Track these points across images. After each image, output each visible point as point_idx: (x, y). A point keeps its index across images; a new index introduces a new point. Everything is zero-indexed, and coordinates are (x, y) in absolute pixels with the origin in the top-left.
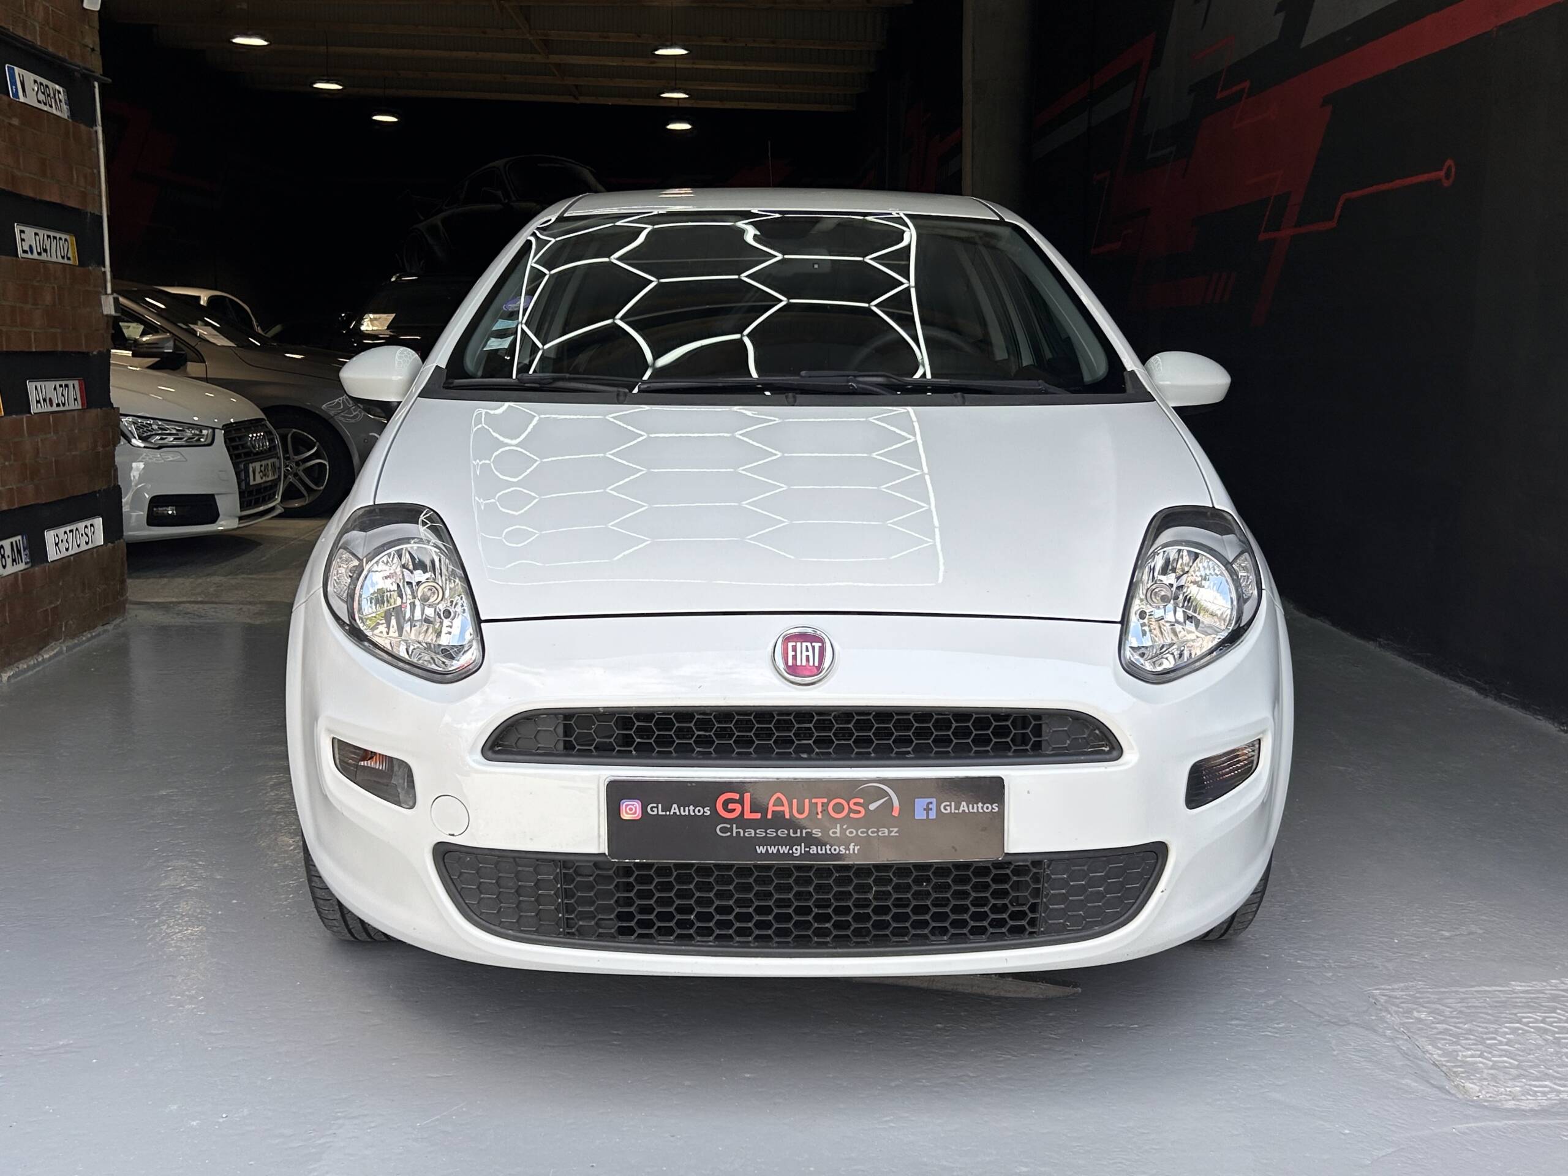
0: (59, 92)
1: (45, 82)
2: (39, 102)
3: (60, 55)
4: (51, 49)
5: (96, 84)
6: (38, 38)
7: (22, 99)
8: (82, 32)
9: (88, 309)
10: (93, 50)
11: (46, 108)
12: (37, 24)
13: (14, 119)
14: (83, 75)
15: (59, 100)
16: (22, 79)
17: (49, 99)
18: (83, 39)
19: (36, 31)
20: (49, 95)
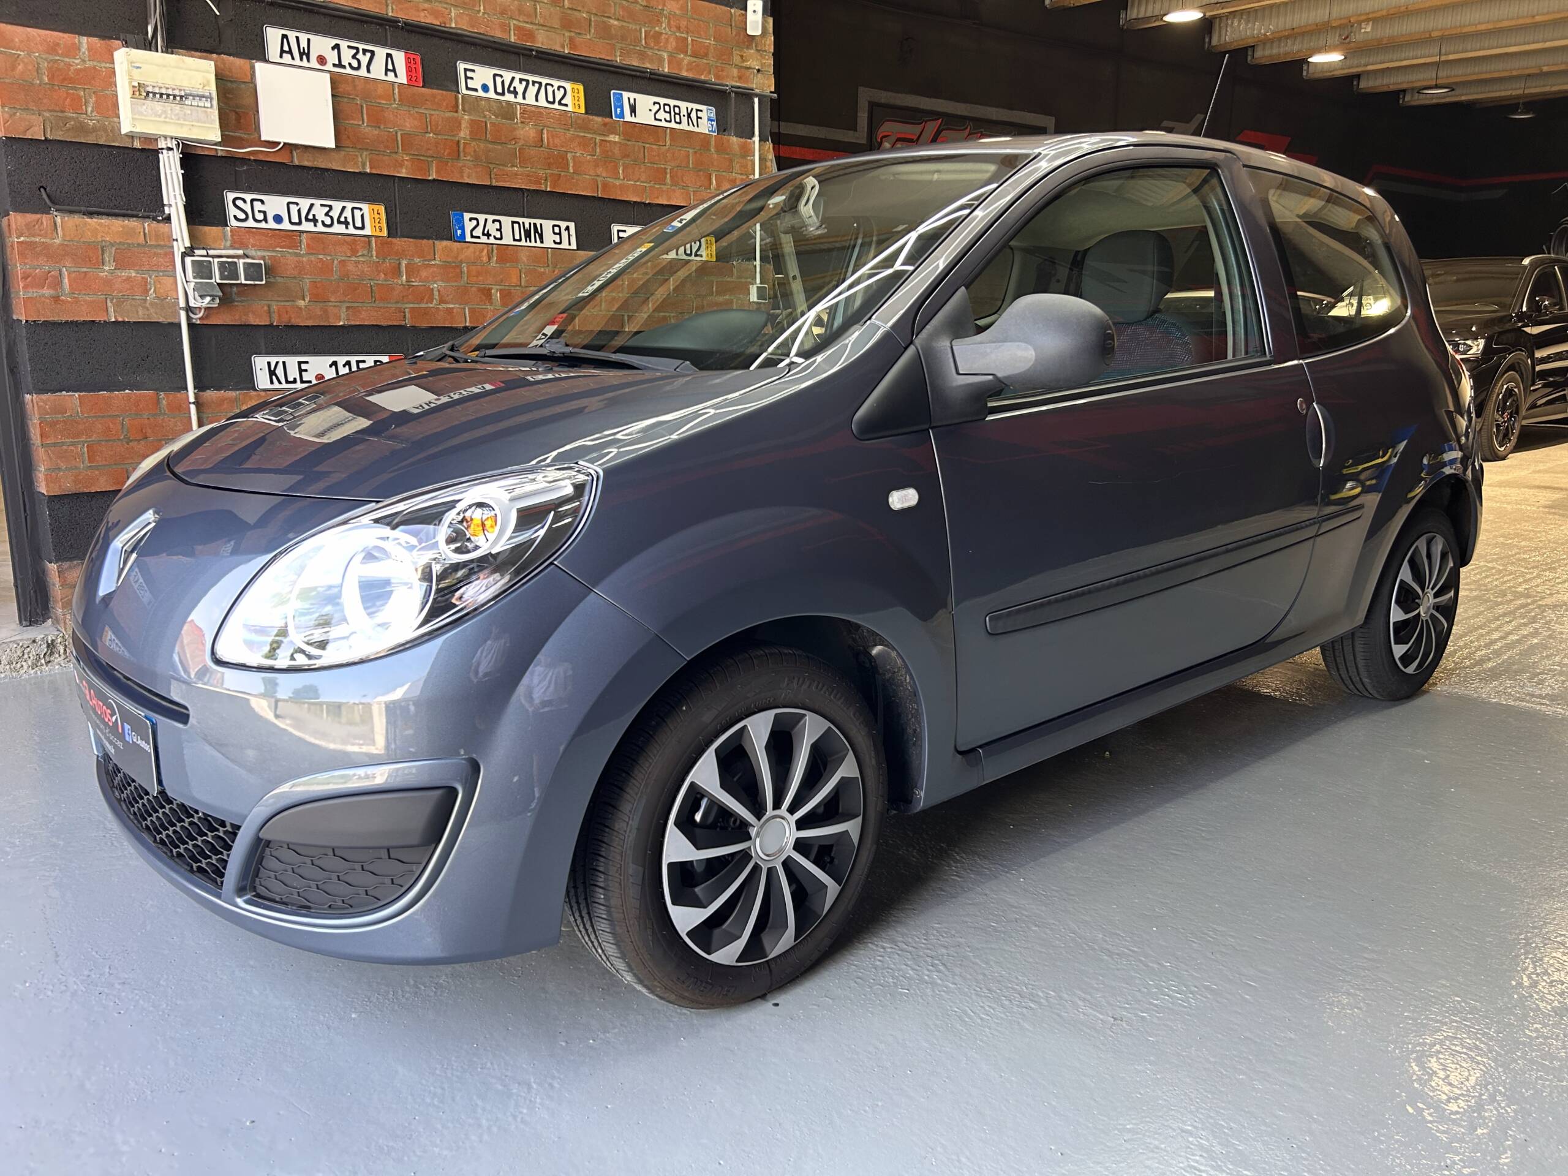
0: (697, 110)
1: (672, 102)
2: (656, 119)
3: (703, 77)
4: (685, 74)
5: (756, 100)
6: (666, 65)
7: (628, 117)
8: (742, 56)
9: (727, 297)
10: (759, 71)
11: (673, 125)
12: (665, 55)
13: (612, 136)
14: (736, 93)
15: (698, 118)
16: (632, 101)
17: (677, 117)
18: (744, 61)
19: (661, 60)
20: (679, 114)
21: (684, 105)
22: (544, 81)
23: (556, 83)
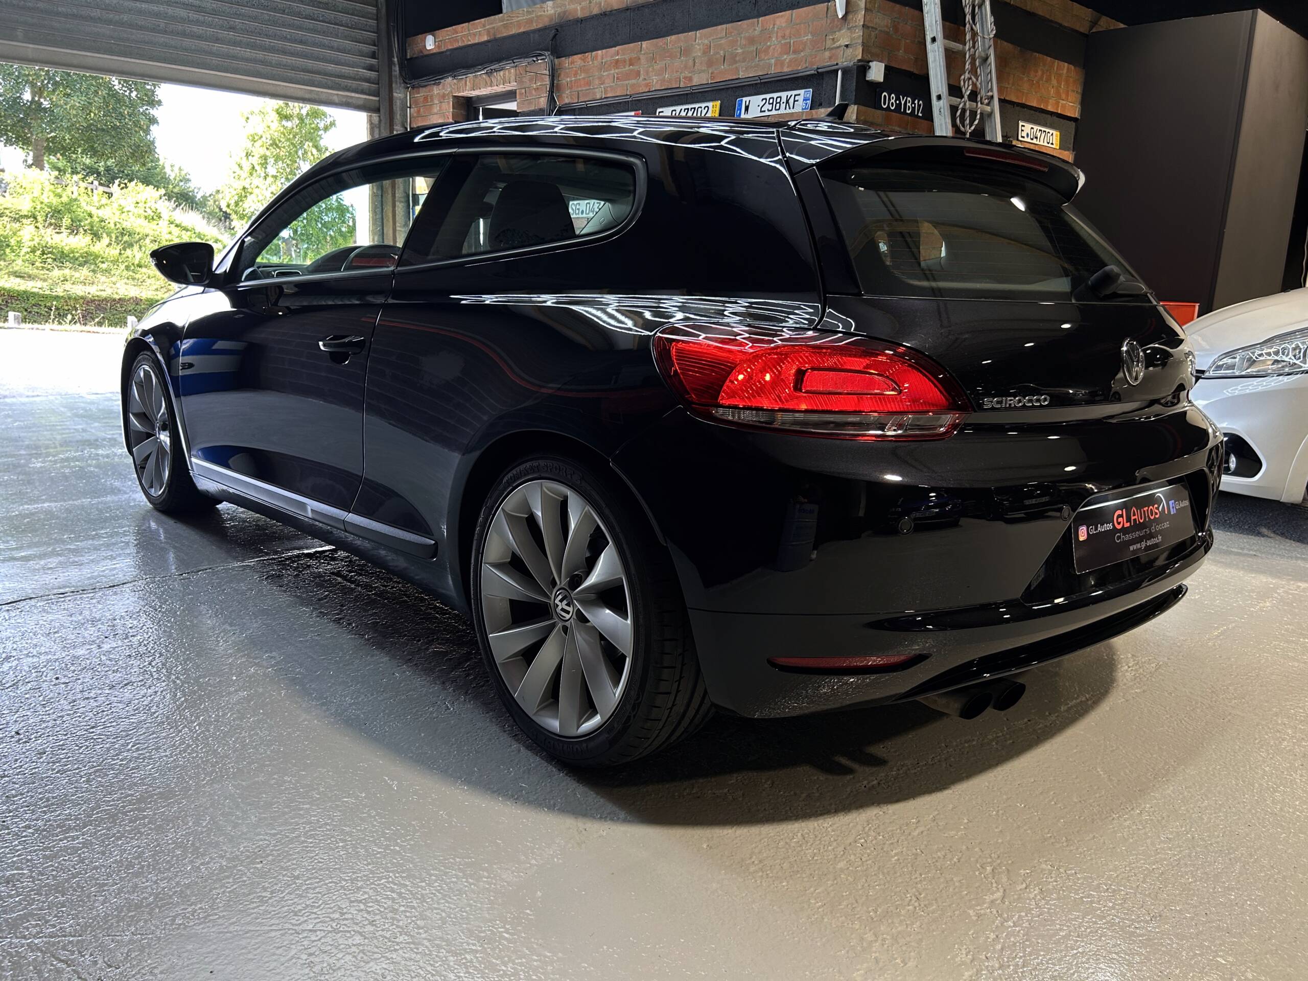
0: (795, 95)
5: (840, 73)
8: (833, 39)
10: (847, 46)
12: (773, 61)
15: (795, 101)
16: (747, 103)
17: (778, 105)
18: (834, 43)
19: (770, 65)
20: (780, 103)
21: (784, 95)
22: (696, 106)
23: (703, 105)
